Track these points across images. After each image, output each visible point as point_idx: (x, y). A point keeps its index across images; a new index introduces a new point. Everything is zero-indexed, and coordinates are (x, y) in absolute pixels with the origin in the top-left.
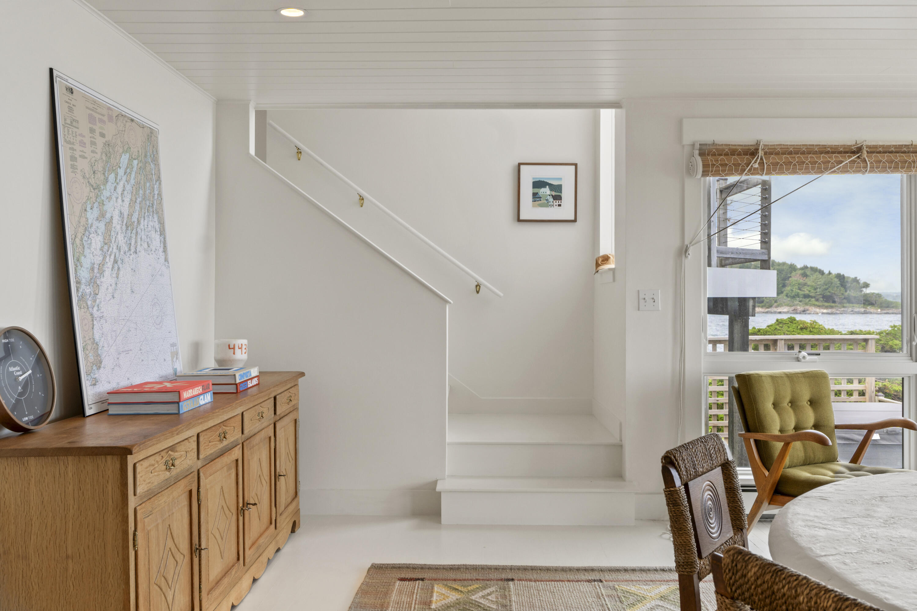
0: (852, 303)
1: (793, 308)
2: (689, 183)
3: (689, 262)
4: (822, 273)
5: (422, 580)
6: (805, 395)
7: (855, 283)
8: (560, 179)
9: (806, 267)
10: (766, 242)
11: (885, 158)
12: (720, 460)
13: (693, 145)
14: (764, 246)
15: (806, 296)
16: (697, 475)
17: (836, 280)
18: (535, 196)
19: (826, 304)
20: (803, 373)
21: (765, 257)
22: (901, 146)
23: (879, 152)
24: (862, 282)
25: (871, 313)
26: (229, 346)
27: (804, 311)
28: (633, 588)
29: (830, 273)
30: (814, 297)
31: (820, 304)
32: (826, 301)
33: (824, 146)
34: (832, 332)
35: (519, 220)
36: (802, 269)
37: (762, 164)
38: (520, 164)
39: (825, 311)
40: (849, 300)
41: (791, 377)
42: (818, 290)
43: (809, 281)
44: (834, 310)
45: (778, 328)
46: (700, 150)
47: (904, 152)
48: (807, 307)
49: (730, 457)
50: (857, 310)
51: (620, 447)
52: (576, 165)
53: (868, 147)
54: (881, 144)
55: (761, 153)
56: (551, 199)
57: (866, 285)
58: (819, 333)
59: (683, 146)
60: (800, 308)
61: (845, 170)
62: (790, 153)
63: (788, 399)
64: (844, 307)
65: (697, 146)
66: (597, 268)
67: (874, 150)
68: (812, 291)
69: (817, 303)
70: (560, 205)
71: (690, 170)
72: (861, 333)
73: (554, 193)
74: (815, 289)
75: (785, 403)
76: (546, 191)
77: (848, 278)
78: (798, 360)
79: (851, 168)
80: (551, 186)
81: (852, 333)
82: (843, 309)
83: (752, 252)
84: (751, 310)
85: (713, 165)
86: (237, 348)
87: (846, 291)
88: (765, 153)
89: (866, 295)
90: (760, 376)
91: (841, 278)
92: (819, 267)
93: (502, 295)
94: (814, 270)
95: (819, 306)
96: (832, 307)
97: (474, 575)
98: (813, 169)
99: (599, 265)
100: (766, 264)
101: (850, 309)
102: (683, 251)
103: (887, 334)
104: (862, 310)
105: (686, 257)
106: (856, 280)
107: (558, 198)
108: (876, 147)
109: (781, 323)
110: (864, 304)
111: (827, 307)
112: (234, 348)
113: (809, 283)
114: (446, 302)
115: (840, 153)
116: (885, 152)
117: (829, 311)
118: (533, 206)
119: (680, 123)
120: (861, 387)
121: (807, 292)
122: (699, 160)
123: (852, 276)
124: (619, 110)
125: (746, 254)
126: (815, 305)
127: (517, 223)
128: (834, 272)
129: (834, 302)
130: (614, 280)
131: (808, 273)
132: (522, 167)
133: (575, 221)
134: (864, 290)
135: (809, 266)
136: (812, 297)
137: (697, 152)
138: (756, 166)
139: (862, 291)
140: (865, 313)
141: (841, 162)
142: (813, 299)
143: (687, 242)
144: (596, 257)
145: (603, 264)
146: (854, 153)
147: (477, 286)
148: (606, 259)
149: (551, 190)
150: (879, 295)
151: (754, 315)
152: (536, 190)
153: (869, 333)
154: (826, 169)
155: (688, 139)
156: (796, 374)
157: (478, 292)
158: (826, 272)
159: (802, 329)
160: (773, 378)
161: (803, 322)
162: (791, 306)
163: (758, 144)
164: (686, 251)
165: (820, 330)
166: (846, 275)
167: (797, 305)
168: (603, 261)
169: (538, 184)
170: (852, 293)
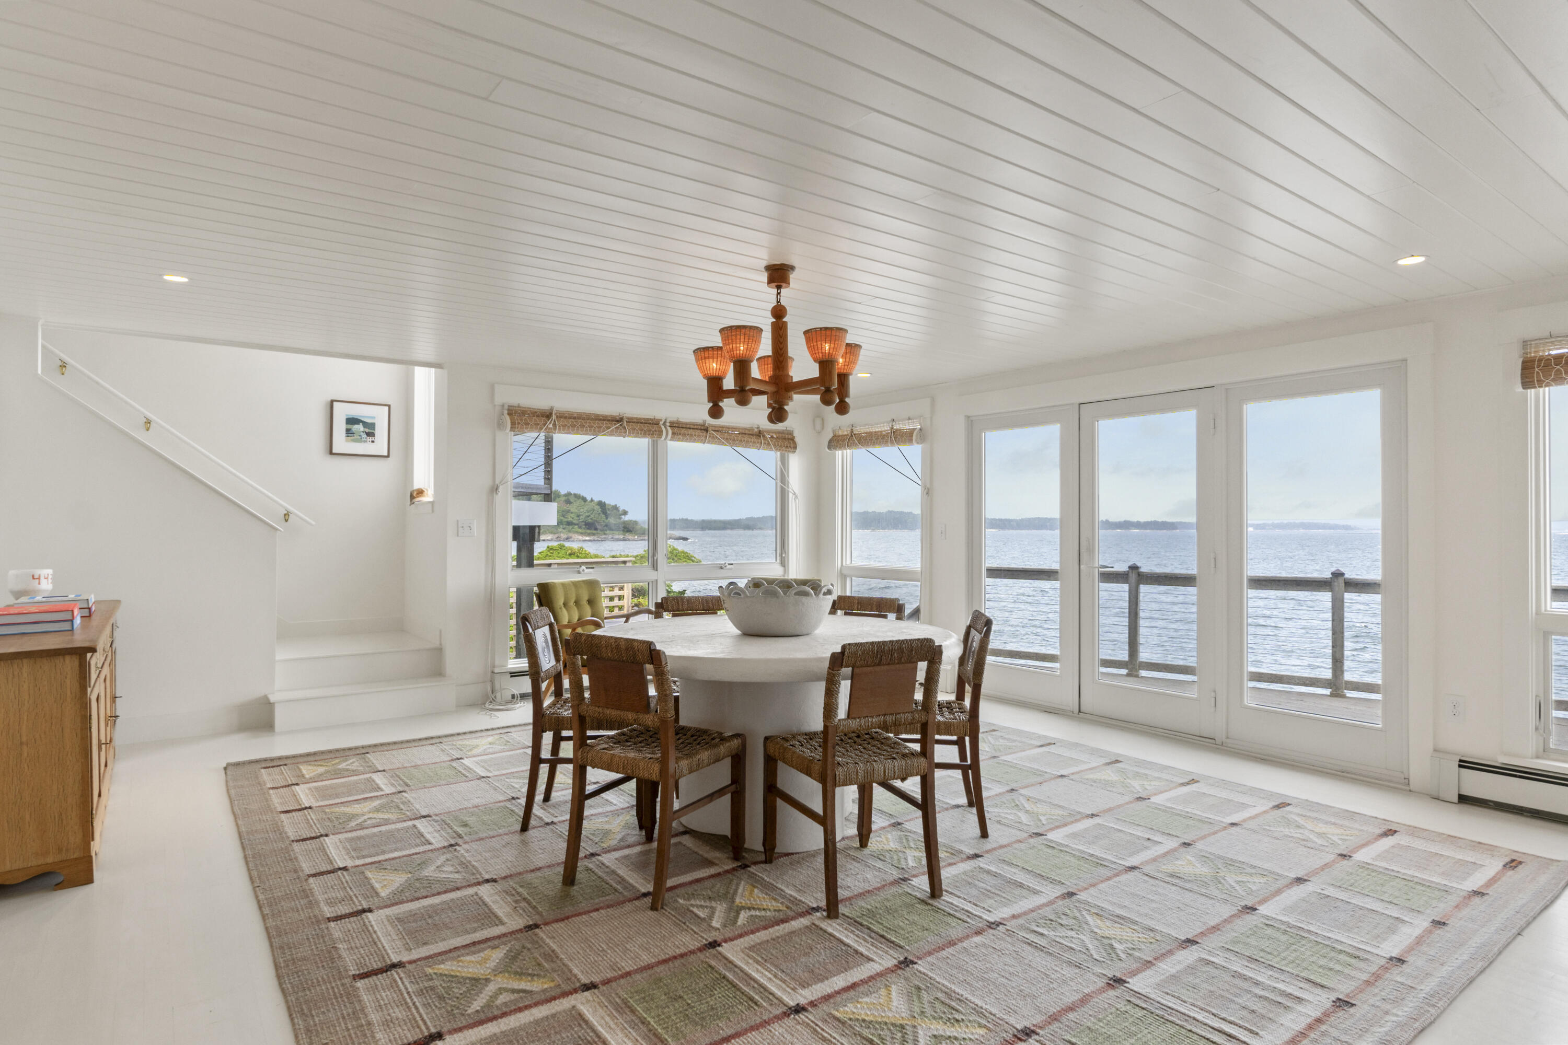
0: (613, 530)
1: (557, 535)
2: (500, 435)
3: (498, 498)
4: (584, 499)
5: (286, 765)
6: (585, 597)
7: (615, 511)
8: (374, 418)
9: (569, 494)
10: (548, 478)
11: (638, 427)
12: (549, 622)
13: (503, 406)
14: (547, 482)
15: (569, 523)
16: (539, 628)
17: (598, 507)
18: (348, 431)
19: (589, 531)
20: (584, 581)
21: (548, 492)
22: (648, 419)
23: (634, 422)
24: (621, 509)
25: (629, 540)
26: (33, 576)
27: (567, 539)
28: (467, 743)
29: (592, 500)
30: (577, 524)
31: (584, 531)
32: (588, 529)
33: (598, 415)
34: (596, 556)
35: (331, 453)
36: (565, 495)
37: (554, 425)
38: (332, 402)
39: (587, 538)
40: (608, 527)
41: (576, 584)
42: (581, 517)
43: (573, 508)
44: (595, 537)
45: (549, 553)
46: (508, 410)
47: (650, 424)
48: (570, 535)
49: (553, 621)
50: (617, 537)
51: (439, 650)
52: (389, 406)
53: (628, 418)
54: (635, 416)
55: (554, 417)
56: (364, 436)
57: (625, 513)
58: (585, 557)
59: (495, 405)
60: (563, 536)
61: (611, 434)
62: (575, 418)
63: (573, 600)
64: (605, 534)
65: (506, 407)
66: (411, 501)
67: (631, 421)
68: (576, 518)
69: (580, 530)
70: (373, 442)
71: (500, 425)
72: (621, 556)
73: (367, 430)
74: (578, 516)
75: (572, 603)
76: (359, 428)
77: (610, 505)
78: (579, 572)
79: (616, 432)
80: (365, 424)
81: (613, 557)
82: (604, 536)
83: (537, 487)
84: (536, 536)
85: (519, 423)
86: (42, 578)
87: (607, 518)
88: (557, 417)
89: (625, 522)
90: (554, 583)
91: (601, 504)
92: (583, 494)
93: (313, 523)
94: (577, 496)
95: (582, 534)
96: (594, 534)
97: (332, 755)
98: (590, 431)
99: (414, 498)
100: (548, 498)
101: (610, 536)
102: (495, 489)
103: (642, 557)
104: (622, 537)
105: (496, 493)
106: (615, 508)
107: (370, 435)
108: (632, 418)
109: (551, 549)
110: (623, 531)
111: (589, 535)
112: (39, 578)
113: (572, 510)
114: (276, 529)
115: (609, 420)
116: (638, 423)
117: (592, 538)
118: (347, 441)
119: (492, 387)
120: (620, 593)
121: (570, 519)
122: (508, 418)
123: (613, 503)
124: (439, 370)
125: (533, 488)
126: (577, 532)
127: (330, 458)
128: (596, 499)
129: (596, 529)
130: (433, 511)
131: (572, 499)
132: (335, 404)
133: (388, 456)
134: (623, 517)
135: (572, 492)
136: (575, 524)
137: (506, 412)
138: (551, 426)
139: (621, 518)
140: (624, 540)
141: (610, 428)
142: (576, 527)
143: (497, 482)
144: (411, 490)
145: (418, 497)
146: (618, 421)
147: (285, 515)
148: (420, 492)
149: (365, 427)
150: (636, 523)
151: (539, 541)
152: (349, 426)
153: (627, 556)
154: (599, 432)
155: (499, 400)
156: (579, 582)
157: (286, 521)
158: (589, 499)
159: (570, 555)
160: (563, 585)
161: (571, 549)
162: (554, 534)
163: (552, 409)
164: (497, 489)
165: (587, 555)
166: (607, 502)
167: (561, 532)
168: (417, 494)
169: (351, 421)
170: (612, 520)
